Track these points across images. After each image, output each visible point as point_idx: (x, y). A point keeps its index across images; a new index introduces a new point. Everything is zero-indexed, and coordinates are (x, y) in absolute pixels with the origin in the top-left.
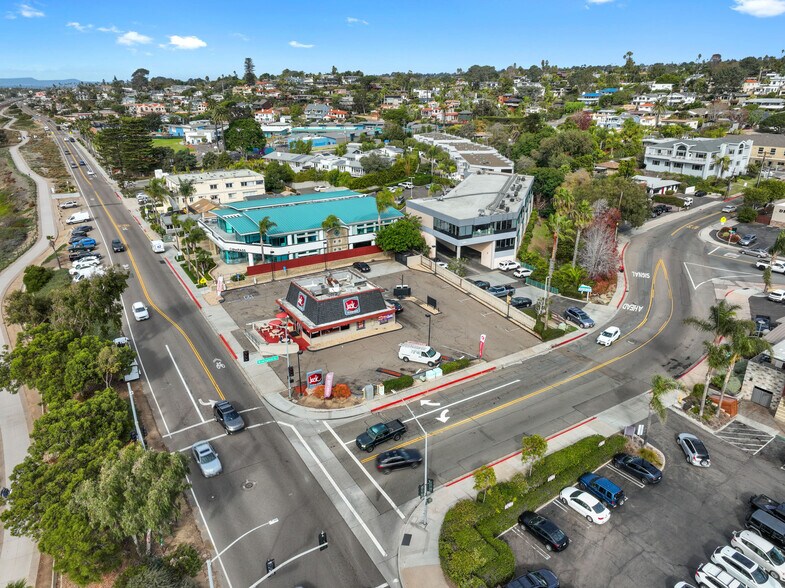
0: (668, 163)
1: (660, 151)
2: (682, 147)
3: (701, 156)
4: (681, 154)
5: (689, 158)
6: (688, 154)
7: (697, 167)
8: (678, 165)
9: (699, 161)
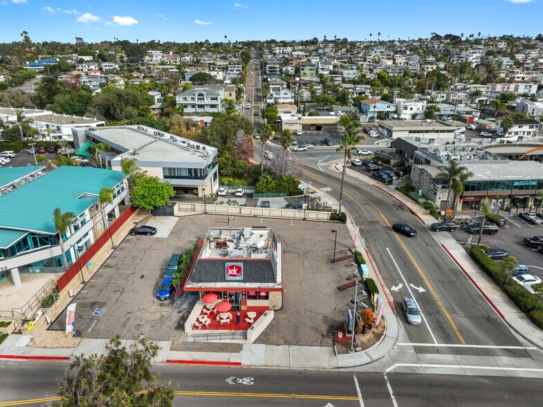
0: (193, 106)
1: (185, 99)
2: (200, 95)
3: (214, 99)
4: (201, 99)
5: (207, 101)
6: (205, 99)
7: (213, 106)
8: (201, 106)
9: (214, 102)
